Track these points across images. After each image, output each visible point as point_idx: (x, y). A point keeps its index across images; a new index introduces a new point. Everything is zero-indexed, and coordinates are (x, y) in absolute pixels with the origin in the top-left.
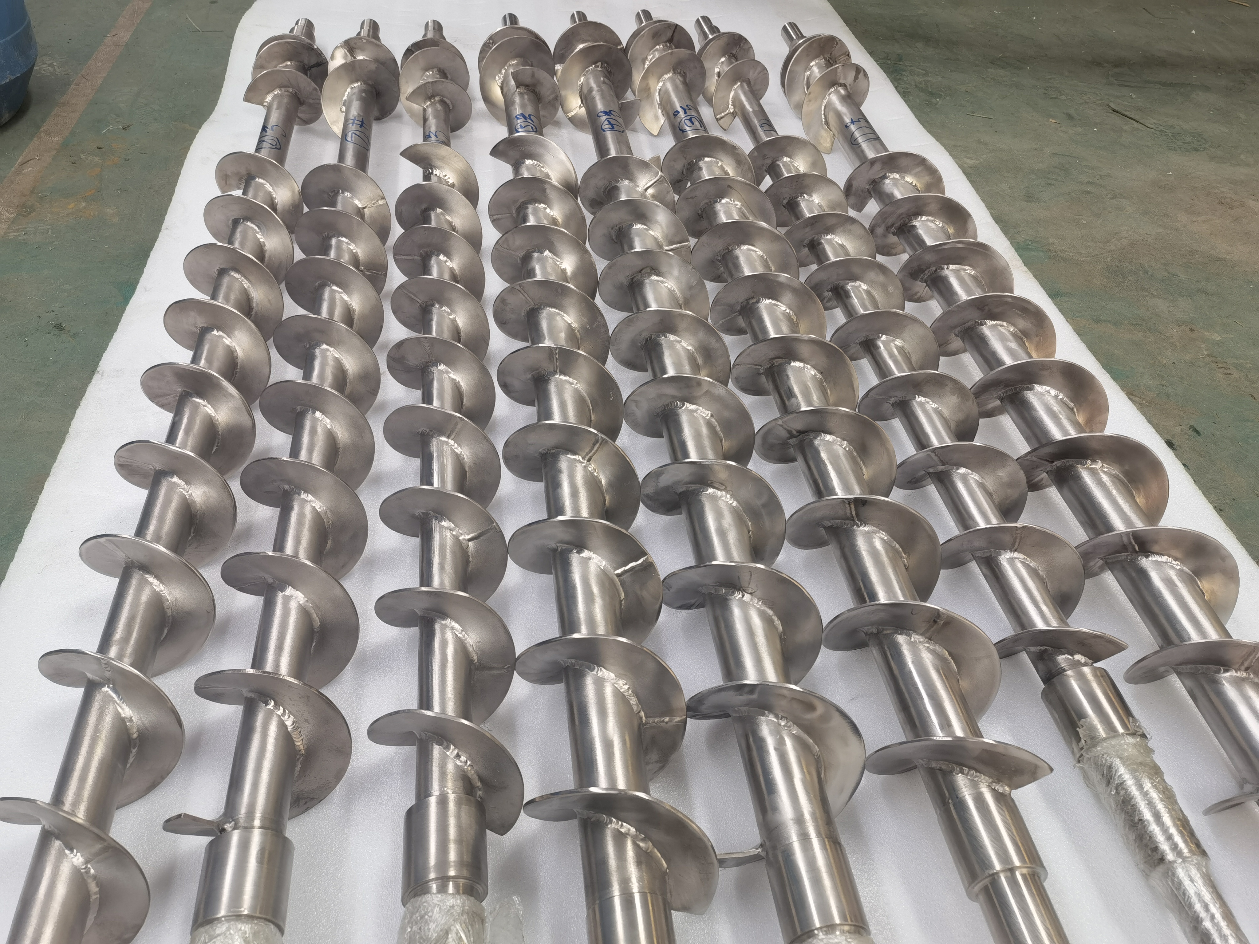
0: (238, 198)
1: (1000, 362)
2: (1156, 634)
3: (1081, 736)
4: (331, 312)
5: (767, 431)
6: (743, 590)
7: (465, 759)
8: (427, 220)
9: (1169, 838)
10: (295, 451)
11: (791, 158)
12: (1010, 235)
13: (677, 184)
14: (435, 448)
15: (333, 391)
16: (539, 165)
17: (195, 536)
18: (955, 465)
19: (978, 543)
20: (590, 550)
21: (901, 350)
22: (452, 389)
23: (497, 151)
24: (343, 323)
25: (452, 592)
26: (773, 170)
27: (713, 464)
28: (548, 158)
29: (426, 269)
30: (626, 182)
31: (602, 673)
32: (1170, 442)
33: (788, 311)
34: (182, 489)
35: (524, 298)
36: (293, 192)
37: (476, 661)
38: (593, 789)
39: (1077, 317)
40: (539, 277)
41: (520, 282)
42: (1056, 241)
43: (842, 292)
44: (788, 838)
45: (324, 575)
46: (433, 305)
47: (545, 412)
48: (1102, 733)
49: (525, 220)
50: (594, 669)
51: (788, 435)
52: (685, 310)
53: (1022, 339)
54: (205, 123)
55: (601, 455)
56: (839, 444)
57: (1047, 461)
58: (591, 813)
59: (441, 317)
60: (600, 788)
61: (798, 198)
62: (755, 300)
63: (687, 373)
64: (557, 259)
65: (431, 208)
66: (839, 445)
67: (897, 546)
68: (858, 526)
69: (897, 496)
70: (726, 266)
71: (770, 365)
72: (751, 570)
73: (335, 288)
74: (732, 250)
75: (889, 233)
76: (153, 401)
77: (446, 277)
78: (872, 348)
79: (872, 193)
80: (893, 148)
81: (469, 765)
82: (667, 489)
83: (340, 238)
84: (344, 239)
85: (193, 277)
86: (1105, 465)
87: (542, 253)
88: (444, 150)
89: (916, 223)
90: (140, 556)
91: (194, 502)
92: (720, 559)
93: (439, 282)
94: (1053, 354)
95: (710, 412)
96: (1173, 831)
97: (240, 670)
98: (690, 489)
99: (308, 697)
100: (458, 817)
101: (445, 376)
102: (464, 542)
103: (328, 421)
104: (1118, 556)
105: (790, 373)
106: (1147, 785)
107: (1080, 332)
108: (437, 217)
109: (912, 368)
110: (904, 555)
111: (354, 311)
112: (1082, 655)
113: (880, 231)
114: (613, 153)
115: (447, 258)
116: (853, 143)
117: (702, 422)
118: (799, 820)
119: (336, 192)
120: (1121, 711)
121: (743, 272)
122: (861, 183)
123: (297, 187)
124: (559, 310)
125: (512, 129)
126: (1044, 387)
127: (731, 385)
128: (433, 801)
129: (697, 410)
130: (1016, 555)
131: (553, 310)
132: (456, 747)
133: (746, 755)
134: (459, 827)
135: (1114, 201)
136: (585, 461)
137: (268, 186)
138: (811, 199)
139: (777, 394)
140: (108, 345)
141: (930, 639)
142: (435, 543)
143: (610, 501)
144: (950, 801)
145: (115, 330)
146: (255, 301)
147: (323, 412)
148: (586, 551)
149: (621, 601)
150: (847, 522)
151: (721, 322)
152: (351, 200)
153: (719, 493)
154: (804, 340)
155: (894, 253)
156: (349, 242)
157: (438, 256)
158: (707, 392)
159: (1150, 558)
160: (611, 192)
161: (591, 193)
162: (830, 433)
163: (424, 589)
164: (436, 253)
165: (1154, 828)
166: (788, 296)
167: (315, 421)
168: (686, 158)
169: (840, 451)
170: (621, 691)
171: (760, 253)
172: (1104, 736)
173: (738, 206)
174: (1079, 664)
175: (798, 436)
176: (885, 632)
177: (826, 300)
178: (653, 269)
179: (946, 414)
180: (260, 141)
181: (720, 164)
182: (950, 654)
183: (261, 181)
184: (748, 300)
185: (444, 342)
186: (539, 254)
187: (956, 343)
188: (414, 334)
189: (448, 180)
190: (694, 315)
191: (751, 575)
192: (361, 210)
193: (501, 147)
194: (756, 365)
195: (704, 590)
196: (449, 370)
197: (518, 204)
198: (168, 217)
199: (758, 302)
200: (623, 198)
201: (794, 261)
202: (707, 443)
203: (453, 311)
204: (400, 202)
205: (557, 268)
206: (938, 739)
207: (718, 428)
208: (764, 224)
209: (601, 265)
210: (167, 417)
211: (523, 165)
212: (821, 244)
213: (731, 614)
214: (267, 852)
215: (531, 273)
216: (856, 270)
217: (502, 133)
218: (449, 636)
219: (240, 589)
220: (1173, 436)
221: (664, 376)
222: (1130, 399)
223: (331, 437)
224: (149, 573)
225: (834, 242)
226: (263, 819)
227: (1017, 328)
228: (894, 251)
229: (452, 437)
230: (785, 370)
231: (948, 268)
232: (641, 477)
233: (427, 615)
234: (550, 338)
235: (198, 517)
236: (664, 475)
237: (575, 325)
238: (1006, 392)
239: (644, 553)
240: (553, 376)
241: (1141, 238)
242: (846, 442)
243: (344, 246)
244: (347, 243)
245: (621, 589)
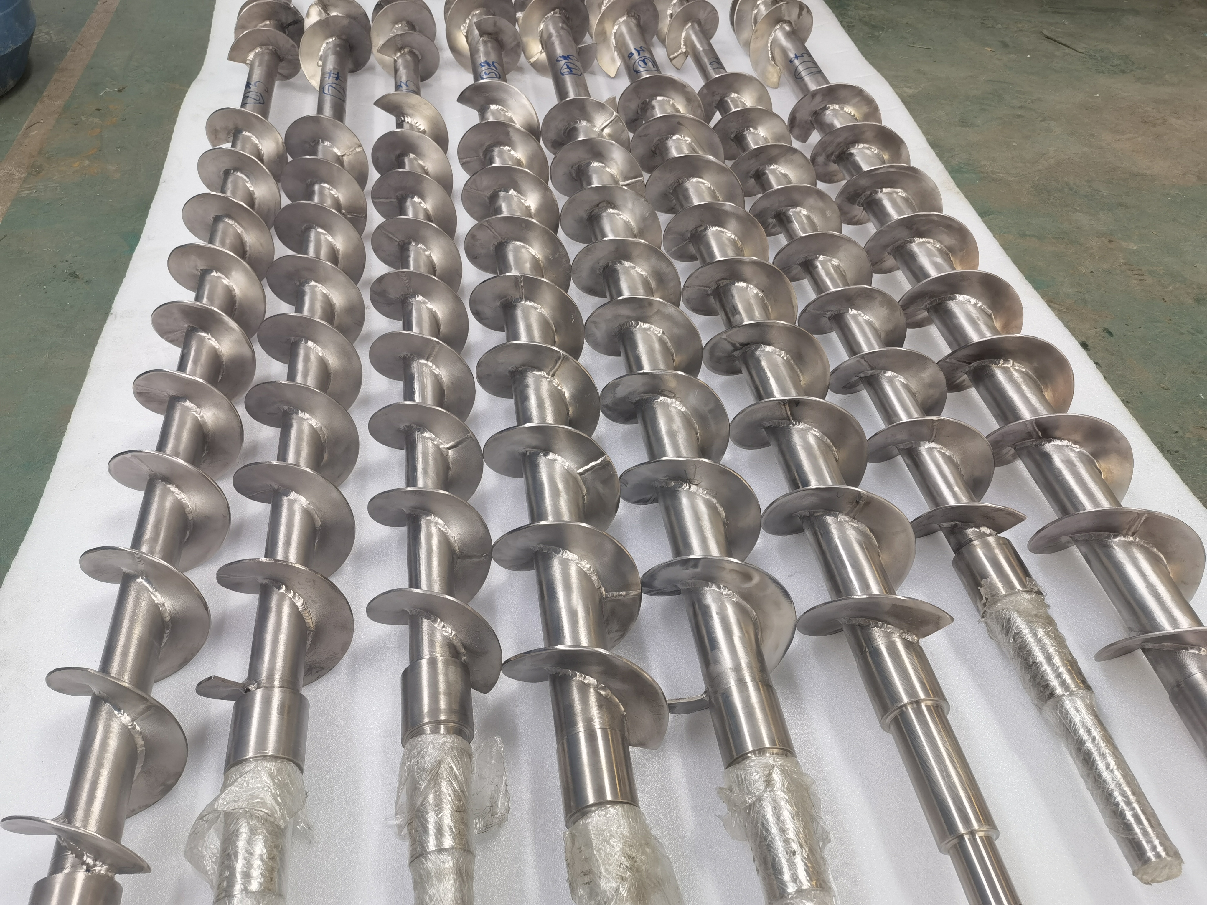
0: (227, 150)
1: (926, 275)
2: (1057, 508)
3: (982, 593)
4: (317, 252)
5: (714, 345)
6: (690, 481)
7: (450, 630)
8: (402, 165)
9: (1059, 676)
10: (292, 375)
11: (738, 94)
12: (945, 159)
13: (633, 123)
14: (415, 370)
15: (323, 322)
16: (503, 110)
17: (208, 454)
18: (882, 369)
19: (902, 436)
20: (555, 453)
21: (837, 268)
22: (429, 317)
23: (464, 98)
24: (328, 261)
25: (433, 490)
26: (722, 106)
27: (663, 374)
28: (511, 102)
29: (402, 210)
30: (584, 123)
31: (566, 555)
32: (1084, 344)
33: (733, 237)
34: (195, 412)
35: (491, 233)
36: (277, 143)
37: (458, 551)
38: (559, 647)
39: (1004, 233)
40: (505, 213)
41: (487, 219)
42: (987, 163)
43: (784, 218)
44: (728, 683)
45: (322, 480)
46: (410, 243)
47: (514, 334)
48: (1002, 590)
49: (491, 161)
50: (560, 551)
51: (732, 348)
52: (640, 239)
53: (947, 254)
54: (194, 83)
55: (564, 370)
56: (777, 353)
57: (965, 362)
58: (559, 669)
59: (417, 253)
60: (567, 645)
61: (744, 131)
62: (702, 228)
63: (641, 294)
64: (522, 197)
65: (403, 154)
66: (778, 355)
67: (828, 441)
68: (794, 425)
69: (832, 398)
70: (677, 198)
71: (716, 286)
72: (695, 464)
73: (320, 230)
74: (683, 183)
75: (829, 161)
76: (163, 337)
77: (421, 217)
78: (810, 268)
79: (814, 124)
80: (834, 80)
81: (454, 635)
82: (624, 399)
83: (322, 184)
84: (326, 185)
85: (191, 224)
86: (1016, 364)
87: (508, 192)
88: (414, 99)
89: (854, 151)
90: (162, 469)
91: (206, 423)
92: (670, 455)
93: (414, 222)
94: (976, 266)
95: (661, 330)
96: (1062, 669)
97: (255, 559)
98: (644, 398)
99: (314, 581)
100: (446, 675)
101: (423, 306)
102: (444, 450)
103: (320, 349)
104: (1025, 443)
105: (735, 292)
106: (1041, 633)
107: (1007, 247)
108: (410, 163)
109: (846, 283)
110: (834, 449)
111: (338, 251)
112: (988, 527)
113: (821, 159)
114: (572, 96)
115: (421, 199)
116: (797, 77)
117: (655, 338)
118: (737, 669)
119: (317, 141)
120: (1019, 572)
121: (692, 203)
122: (804, 115)
123: (281, 139)
124: (524, 243)
125: (477, 76)
126: (965, 296)
127: (682, 305)
128: (424, 663)
129: (650, 328)
130: (933, 445)
131: (519, 243)
132: (442, 620)
133: (693, 621)
134: (447, 682)
135: (1043, 123)
136: (550, 377)
137: (254, 138)
138: (756, 132)
139: (723, 312)
140: (118, 290)
141: (854, 518)
142: (419, 452)
143: (573, 412)
144: (867, 650)
145: (124, 276)
146: (248, 244)
147: (315, 342)
148: (551, 454)
149: (584, 496)
150: (783, 421)
151: (673, 250)
152: (331, 149)
153: (669, 400)
154: (746, 262)
155: (836, 180)
156: (331, 188)
157: (413, 198)
158: (658, 312)
159: (1052, 443)
160: (570, 132)
161: (552, 135)
162: (769, 344)
163: (409, 489)
164: (410, 195)
165: (1046, 668)
166: (733, 224)
167: (308, 350)
168: (639, 98)
169: (779, 360)
170: (584, 569)
171: (708, 184)
172: (1004, 593)
173: (687, 142)
174: (985, 535)
175: (741, 348)
176: (816, 514)
177: (770, 227)
178: (609, 203)
179: (877, 324)
180: (245, 97)
181: (671, 102)
182: (871, 530)
183: (248, 134)
184: (697, 228)
185: (420, 275)
186: (504, 193)
187: (890, 261)
188: (392, 270)
189: (420, 127)
190: (646, 242)
191: (696, 468)
192: (341, 158)
193: (467, 94)
194: (705, 287)
195: (657, 485)
196: (426, 300)
197: (485, 147)
198: (165, 172)
199: (706, 229)
200: (581, 138)
201: (739, 192)
202: (659, 357)
203: (428, 248)
204: (376, 149)
205: (521, 205)
206: (857, 597)
207: (669, 344)
208: (711, 158)
209: (561, 200)
210: (176, 352)
211: (489, 110)
212: (765, 174)
213: (680, 502)
214: (286, 706)
215: (498, 210)
216: (797, 196)
217: (468, 80)
218: (433, 529)
219: (250, 497)
220: (1088, 338)
221: (619, 298)
222: (1050, 306)
223: (323, 364)
224: (170, 483)
225: (778, 172)
226: (282, 680)
227: (942, 244)
228: (835, 178)
229: (431, 359)
230: (730, 290)
231: (881, 192)
232: (600, 389)
233: (413, 513)
234: (516, 269)
235: (210, 436)
236: (619, 387)
237: (539, 256)
238: (931, 303)
239: (602, 454)
240: (520, 302)
241: (1067, 157)
242: (784, 352)
243: (326, 192)
244: (329, 189)
245: (584, 487)
